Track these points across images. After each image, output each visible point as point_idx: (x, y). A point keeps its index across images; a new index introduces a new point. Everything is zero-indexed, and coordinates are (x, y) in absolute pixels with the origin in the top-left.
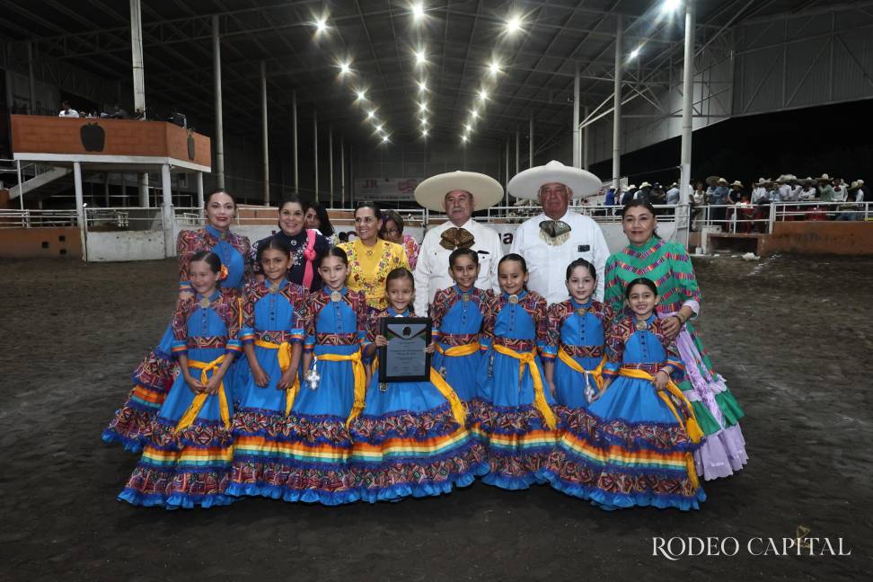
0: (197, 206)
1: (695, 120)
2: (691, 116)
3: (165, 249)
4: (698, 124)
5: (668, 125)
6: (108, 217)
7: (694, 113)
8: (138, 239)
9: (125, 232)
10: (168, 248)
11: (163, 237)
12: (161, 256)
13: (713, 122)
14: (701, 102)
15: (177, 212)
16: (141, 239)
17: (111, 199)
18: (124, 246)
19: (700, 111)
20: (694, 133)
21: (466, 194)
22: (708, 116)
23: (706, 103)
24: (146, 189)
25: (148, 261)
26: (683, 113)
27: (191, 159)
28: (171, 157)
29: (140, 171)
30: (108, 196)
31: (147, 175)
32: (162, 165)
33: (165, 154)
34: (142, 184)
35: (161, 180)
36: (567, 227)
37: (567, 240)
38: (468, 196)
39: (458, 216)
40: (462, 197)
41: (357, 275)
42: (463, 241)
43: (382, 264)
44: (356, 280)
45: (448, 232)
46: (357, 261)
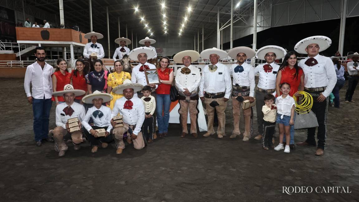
1: (258, 28)
2: (256, 27)
4: (259, 30)
5: (249, 30)
7: (258, 26)
13: (265, 29)
19: (260, 25)
20: (258, 33)
22: (263, 27)
23: (262, 23)
24: (65, 53)
26: (254, 26)
27: (81, 42)
28: (74, 42)
29: (63, 46)
30: (51, 56)
31: (65, 48)
32: (70, 44)
33: (71, 40)
34: (64, 51)
35: (70, 50)
36: (216, 67)
37: (216, 71)
38: (190, 58)
39: (187, 64)
40: (188, 58)
41: (115, 82)
42: (187, 71)
43: (123, 79)
44: (115, 84)
45: (183, 68)
46: (115, 78)
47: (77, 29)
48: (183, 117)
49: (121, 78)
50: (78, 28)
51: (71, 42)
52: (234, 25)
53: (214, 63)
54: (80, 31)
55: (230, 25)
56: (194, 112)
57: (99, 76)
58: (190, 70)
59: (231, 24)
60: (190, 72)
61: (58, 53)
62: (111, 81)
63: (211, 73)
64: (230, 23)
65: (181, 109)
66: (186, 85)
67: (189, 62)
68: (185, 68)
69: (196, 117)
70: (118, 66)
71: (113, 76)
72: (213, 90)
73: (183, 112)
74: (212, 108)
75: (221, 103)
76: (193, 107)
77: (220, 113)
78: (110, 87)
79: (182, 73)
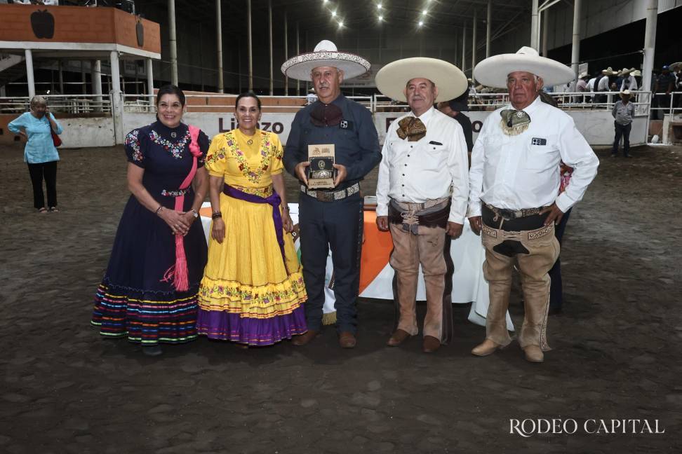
0: (147, 93)
3: (115, 135)
5: (632, 9)
6: (61, 103)
8: (89, 126)
9: (75, 120)
10: (117, 134)
11: (112, 123)
12: (112, 143)
15: (127, 99)
16: (92, 126)
17: (65, 85)
18: (76, 133)
20: (659, 16)
21: (427, 82)
24: (99, 76)
25: (99, 147)
27: (140, 45)
28: (119, 44)
29: (91, 57)
30: (62, 83)
31: (99, 63)
32: (110, 52)
33: (114, 41)
34: (94, 71)
35: (110, 67)
36: (527, 116)
37: (526, 132)
38: (430, 85)
39: (417, 105)
40: (423, 85)
41: (242, 165)
42: (413, 132)
43: (263, 153)
44: (241, 170)
45: (404, 120)
46: (239, 150)
48: (402, 281)
49: (256, 152)
51: (114, 45)
53: (519, 104)
56: (433, 267)
57: (175, 142)
58: (422, 125)
60: (423, 134)
61: (84, 77)
62: (224, 160)
63: (506, 139)
65: (395, 252)
66: (404, 175)
67: (427, 101)
68: (409, 120)
69: (443, 284)
70: (246, 111)
71: (230, 144)
72: (507, 199)
73: (399, 262)
74: (502, 261)
75: (534, 247)
76: (430, 252)
77: (531, 277)
78: (218, 178)
79: (400, 137)
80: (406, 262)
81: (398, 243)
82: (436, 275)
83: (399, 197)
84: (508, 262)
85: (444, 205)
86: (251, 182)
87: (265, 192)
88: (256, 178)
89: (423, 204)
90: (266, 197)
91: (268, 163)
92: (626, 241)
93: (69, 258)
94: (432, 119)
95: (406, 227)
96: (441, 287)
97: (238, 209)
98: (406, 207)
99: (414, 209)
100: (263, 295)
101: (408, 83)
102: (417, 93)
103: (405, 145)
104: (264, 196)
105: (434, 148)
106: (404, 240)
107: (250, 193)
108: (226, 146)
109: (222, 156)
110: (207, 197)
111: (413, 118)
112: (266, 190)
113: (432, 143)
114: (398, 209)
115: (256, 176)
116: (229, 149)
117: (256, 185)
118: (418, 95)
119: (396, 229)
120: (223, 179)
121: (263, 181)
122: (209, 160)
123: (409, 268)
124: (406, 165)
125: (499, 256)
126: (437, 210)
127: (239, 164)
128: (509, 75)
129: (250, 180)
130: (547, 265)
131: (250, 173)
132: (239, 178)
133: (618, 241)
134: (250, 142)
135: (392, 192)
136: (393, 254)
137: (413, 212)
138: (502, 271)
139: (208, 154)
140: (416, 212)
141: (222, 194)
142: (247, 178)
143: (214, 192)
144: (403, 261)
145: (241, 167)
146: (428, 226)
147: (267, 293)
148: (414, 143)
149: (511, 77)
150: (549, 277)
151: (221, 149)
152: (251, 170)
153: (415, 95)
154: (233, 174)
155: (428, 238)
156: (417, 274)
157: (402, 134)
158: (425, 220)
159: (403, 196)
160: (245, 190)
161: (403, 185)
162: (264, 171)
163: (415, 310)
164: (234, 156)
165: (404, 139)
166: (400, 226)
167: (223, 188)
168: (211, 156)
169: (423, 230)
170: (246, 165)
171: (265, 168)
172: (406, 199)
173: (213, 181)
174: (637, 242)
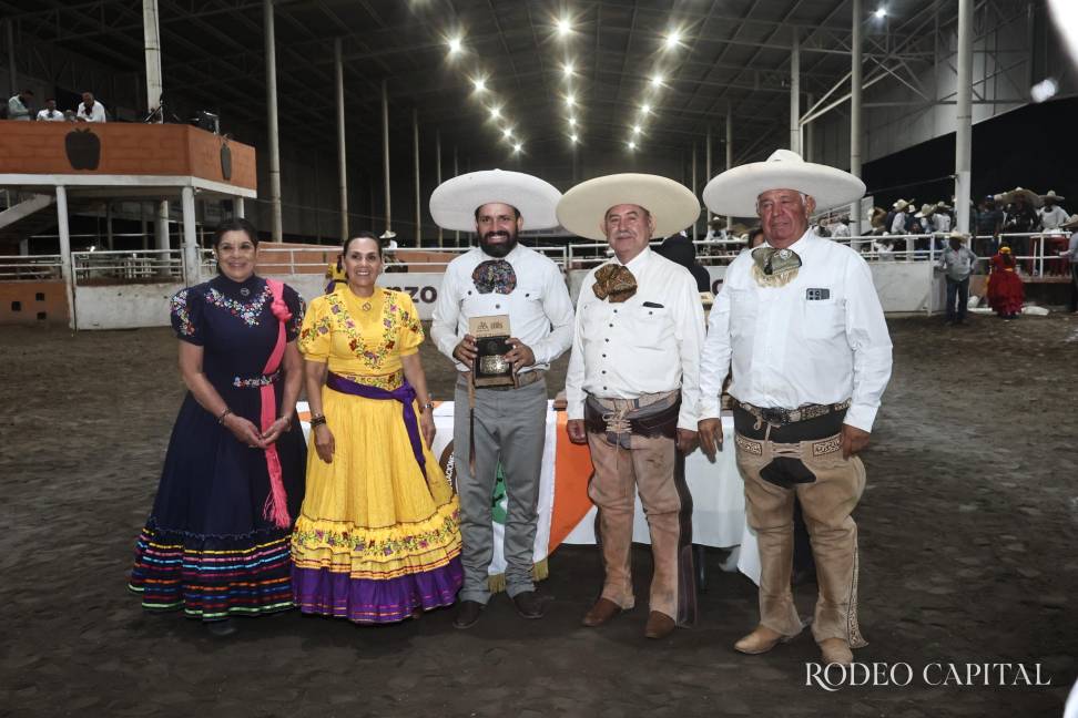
1: (975, 107)
2: (970, 103)
4: (980, 115)
5: (934, 118)
7: (975, 98)
9: (130, 287)
13: (1001, 110)
14: (984, 81)
18: (128, 306)
19: (982, 96)
20: (974, 127)
21: (638, 211)
22: (995, 102)
23: (990, 84)
26: (958, 98)
28: (195, 176)
31: (166, 204)
36: (795, 257)
37: (794, 281)
38: (641, 214)
39: (625, 246)
40: (633, 215)
41: (354, 342)
42: (617, 287)
43: (387, 323)
44: (353, 349)
45: (602, 270)
46: (350, 320)
47: (213, 123)
48: (608, 522)
49: (375, 320)
50: (217, 123)
51: (188, 177)
52: (865, 96)
53: (781, 240)
54: (222, 133)
55: (850, 99)
56: (658, 501)
57: (247, 302)
58: (631, 277)
59: (853, 95)
60: (632, 291)
62: (327, 336)
64: (850, 91)
65: (595, 480)
66: (604, 356)
67: (640, 239)
68: (611, 269)
69: (677, 529)
70: (361, 258)
71: (336, 310)
72: (774, 392)
73: (604, 494)
74: (774, 495)
75: (824, 469)
76: (652, 476)
77: (822, 523)
78: (318, 365)
79: (597, 296)
80: (613, 494)
81: (601, 464)
82: (665, 514)
83: (598, 391)
84: (784, 496)
85: (671, 402)
86: (369, 368)
87: (390, 381)
88: (376, 361)
89: (636, 401)
90: (392, 389)
91: (395, 338)
92: (958, 450)
93: (108, 494)
94: (648, 268)
95: (612, 440)
96: (673, 533)
97: (349, 408)
98: (610, 405)
99: (623, 409)
100: (382, 543)
101: (608, 212)
102: (623, 229)
103: (606, 307)
104: (390, 388)
105: (651, 313)
106: (609, 458)
107: (367, 383)
108: (329, 313)
109: (324, 330)
110: (303, 394)
111: (616, 266)
112: (392, 377)
113: (647, 304)
114: (598, 409)
115: (376, 358)
116: (335, 318)
117: (376, 372)
118: (626, 231)
119: (597, 441)
120: (326, 364)
121: (388, 364)
122: (304, 337)
123: (617, 503)
124: (607, 340)
125: (769, 487)
126: (660, 410)
127: (350, 341)
128: (760, 196)
129: (366, 364)
130: (848, 501)
131: (367, 354)
132: (350, 362)
133: (947, 451)
134: (367, 308)
135: (588, 383)
136: (594, 480)
137: (622, 414)
138: (775, 511)
139: (304, 328)
140: (627, 413)
141: (326, 389)
142: (363, 361)
143: (312, 383)
144: (609, 493)
145: (353, 345)
146: (647, 435)
147: (389, 540)
148: (618, 306)
149: (763, 200)
150: (854, 523)
151: (323, 320)
152: (369, 349)
153: (620, 231)
154: (341, 357)
155: (647, 454)
156: (631, 513)
157: (600, 291)
158: (640, 425)
159: (605, 388)
160: (358, 380)
161: (604, 372)
162: (389, 350)
163: (628, 568)
164: (342, 329)
165: (602, 299)
166: (604, 436)
167: (326, 377)
168: (308, 330)
169: (638, 441)
170: (360, 342)
171: (391, 345)
172: (608, 393)
173: (310, 369)
174: (975, 451)
